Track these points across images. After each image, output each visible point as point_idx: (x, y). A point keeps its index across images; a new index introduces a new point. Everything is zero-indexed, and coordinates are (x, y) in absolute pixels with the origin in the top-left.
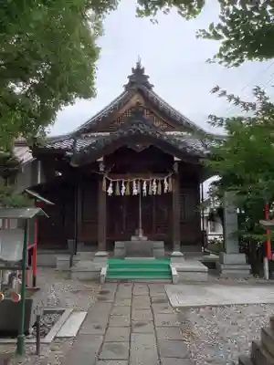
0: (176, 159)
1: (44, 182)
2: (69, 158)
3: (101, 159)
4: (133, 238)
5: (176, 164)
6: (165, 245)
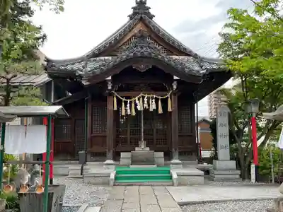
0: (175, 78)
2: (81, 76)
3: (110, 78)
4: (137, 149)
5: (175, 82)
6: (165, 155)
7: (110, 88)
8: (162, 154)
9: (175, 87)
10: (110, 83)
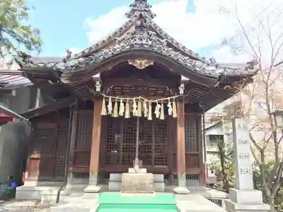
0: (183, 78)
1: (43, 105)
3: (98, 76)
4: (130, 170)
5: (182, 85)
6: (165, 178)
7: (98, 89)
8: (161, 177)
9: (182, 92)
10: (98, 83)
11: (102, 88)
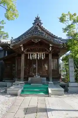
0: (50, 45)
3: (22, 45)
4: (34, 76)
5: (51, 48)
6: (47, 79)
7: (22, 50)
10: (22, 48)
11: (24, 49)
